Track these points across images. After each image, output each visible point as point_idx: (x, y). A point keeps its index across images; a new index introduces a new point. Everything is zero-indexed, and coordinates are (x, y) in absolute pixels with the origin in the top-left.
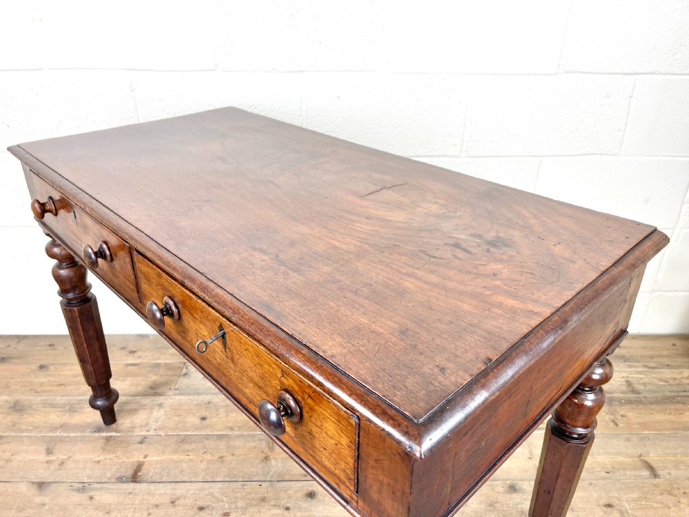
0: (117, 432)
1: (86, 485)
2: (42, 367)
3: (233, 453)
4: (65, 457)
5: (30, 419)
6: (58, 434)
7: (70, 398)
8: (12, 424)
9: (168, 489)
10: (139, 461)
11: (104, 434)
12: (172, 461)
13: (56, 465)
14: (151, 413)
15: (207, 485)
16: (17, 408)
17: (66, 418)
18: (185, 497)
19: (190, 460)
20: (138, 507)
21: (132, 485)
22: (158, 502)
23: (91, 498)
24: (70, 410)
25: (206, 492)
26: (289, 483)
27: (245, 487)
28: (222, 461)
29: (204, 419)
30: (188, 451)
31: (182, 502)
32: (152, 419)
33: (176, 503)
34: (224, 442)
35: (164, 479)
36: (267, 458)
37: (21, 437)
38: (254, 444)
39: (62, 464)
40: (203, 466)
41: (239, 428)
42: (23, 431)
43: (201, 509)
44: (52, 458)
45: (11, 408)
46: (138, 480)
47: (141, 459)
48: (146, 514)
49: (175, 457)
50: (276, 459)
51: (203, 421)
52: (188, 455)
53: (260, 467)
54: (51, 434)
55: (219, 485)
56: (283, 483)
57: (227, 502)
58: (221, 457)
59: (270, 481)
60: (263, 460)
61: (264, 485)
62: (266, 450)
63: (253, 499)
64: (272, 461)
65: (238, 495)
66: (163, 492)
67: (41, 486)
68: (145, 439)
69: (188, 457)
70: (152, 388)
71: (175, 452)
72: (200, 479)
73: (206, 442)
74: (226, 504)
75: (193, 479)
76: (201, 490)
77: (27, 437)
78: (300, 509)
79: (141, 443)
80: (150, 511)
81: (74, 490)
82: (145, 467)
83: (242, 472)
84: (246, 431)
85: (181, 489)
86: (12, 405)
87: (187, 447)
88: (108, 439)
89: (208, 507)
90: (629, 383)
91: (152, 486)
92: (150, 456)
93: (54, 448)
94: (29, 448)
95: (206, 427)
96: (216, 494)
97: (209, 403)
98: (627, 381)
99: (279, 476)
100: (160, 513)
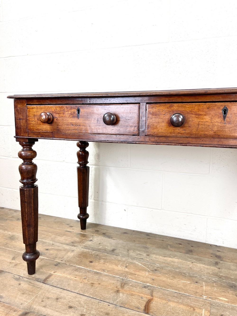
1: (21, 277)
3: (100, 283)
4: (19, 262)
5: (14, 244)
8: (6, 244)
9: (58, 291)
10: (51, 273)
12: (66, 278)
13: (13, 265)
14: (67, 253)
15: (78, 296)
16: (12, 238)
18: (65, 299)
19: (76, 280)
20: (39, 296)
21: (41, 285)
22: (50, 296)
23: (20, 284)
25: (77, 299)
26: (127, 310)
27: (100, 304)
28: (92, 286)
29: (91, 262)
30: (77, 275)
31: (62, 300)
32: (66, 256)
33: (59, 300)
34: (97, 276)
35: (58, 286)
36: (118, 291)
37: (6, 249)
38: (113, 282)
39: (16, 265)
40: (81, 285)
41: (108, 271)
42: (8, 248)
43: (70, 307)
44: (13, 261)
45: (9, 237)
46: (46, 282)
48: (41, 300)
49: (68, 276)
50: (123, 294)
51: (90, 263)
52: (75, 277)
53: (113, 295)
54: (19, 252)
55: (85, 298)
56: (123, 308)
57: (86, 309)
58: (93, 283)
59: (116, 305)
60: (115, 292)
61: (111, 306)
62: (119, 287)
63: (102, 312)
64: (121, 294)
65: (94, 307)
66: (55, 292)
67: (1, 272)
68: (59, 264)
69: (75, 278)
70: (73, 243)
71: (70, 274)
73: (88, 274)
75: (73, 290)
76: (75, 297)
77: (9, 250)
79: (56, 265)
80: (44, 300)
81: (14, 278)
82: (52, 277)
83: (101, 295)
84: (111, 273)
85: (64, 294)
86: (11, 236)
87: (77, 273)
89: (74, 308)
91: (51, 288)
92: (57, 272)
93: (16, 257)
94: (7, 255)
95: (90, 266)
96: (82, 302)
97: (97, 255)
99: (122, 303)
100: (49, 302)
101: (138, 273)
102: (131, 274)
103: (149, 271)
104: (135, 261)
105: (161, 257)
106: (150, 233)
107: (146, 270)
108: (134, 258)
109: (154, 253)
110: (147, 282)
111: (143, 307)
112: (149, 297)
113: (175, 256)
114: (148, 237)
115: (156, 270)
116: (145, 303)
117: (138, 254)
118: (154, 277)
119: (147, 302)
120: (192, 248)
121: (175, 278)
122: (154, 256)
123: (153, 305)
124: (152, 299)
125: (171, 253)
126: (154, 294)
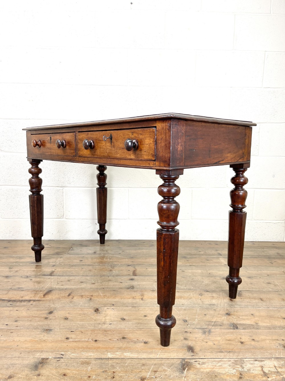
0: (41, 264)
1: (29, 276)
2: (5, 248)
3: (95, 269)
4: (18, 270)
5: (1, 260)
6: (14, 264)
7: (19, 255)
9: (67, 277)
11: (36, 264)
12: (67, 271)
13: (14, 272)
14: (57, 259)
15: (84, 277)
17: (18, 260)
19: (76, 271)
20: (53, 282)
21: (50, 277)
22: (62, 281)
23: (31, 280)
24: (19, 258)
27: (102, 277)
28: (90, 271)
30: (74, 268)
31: (73, 280)
32: (57, 261)
33: (70, 281)
34: (91, 266)
35: (64, 275)
36: (111, 270)
38: (105, 267)
40: (82, 272)
43: (82, 282)
44: (12, 270)
46: (52, 275)
47: (53, 270)
48: (57, 283)
51: (81, 261)
53: (108, 272)
54: (11, 264)
55: (90, 277)
59: (113, 276)
61: (110, 277)
62: (110, 268)
63: (105, 280)
64: (114, 271)
65: (99, 279)
66: (64, 278)
67: (7, 277)
68: (55, 265)
69: (74, 270)
70: (57, 253)
71: (69, 269)
72: (81, 275)
73: (83, 266)
74: (93, 282)
75: (77, 275)
76: (81, 278)
78: (127, 283)
79: (53, 266)
81: (23, 278)
82: (55, 272)
83: (100, 274)
85: (72, 278)
88: (37, 265)
89: (85, 282)
90: (278, 254)
91: (59, 277)
92: (57, 269)
93: (12, 267)
94: (1, 268)
95: (82, 263)
96: (88, 279)
97: (84, 257)
98: (277, 253)
100: (63, 283)
101: (120, 261)
102: (115, 262)
103: (127, 259)
104: (115, 256)
105: (133, 251)
106: (119, 240)
107: (125, 259)
108: (114, 254)
109: (127, 250)
110: (130, 263)
111: (131, 274)
112: (134, 269)
113: (142, 249)
114: (119, 242)
115: (132, 257)
116: (132, 272)
117: (115, 252)
118: (133, 261)
119: (133, 272)
120: (153, 244)
121: (147, 259)
122: (128, 251)
123: (137, 272)
124: (136, 270)
125: (139, 248)
126: (136, 267)
